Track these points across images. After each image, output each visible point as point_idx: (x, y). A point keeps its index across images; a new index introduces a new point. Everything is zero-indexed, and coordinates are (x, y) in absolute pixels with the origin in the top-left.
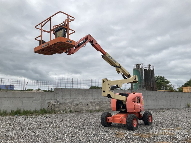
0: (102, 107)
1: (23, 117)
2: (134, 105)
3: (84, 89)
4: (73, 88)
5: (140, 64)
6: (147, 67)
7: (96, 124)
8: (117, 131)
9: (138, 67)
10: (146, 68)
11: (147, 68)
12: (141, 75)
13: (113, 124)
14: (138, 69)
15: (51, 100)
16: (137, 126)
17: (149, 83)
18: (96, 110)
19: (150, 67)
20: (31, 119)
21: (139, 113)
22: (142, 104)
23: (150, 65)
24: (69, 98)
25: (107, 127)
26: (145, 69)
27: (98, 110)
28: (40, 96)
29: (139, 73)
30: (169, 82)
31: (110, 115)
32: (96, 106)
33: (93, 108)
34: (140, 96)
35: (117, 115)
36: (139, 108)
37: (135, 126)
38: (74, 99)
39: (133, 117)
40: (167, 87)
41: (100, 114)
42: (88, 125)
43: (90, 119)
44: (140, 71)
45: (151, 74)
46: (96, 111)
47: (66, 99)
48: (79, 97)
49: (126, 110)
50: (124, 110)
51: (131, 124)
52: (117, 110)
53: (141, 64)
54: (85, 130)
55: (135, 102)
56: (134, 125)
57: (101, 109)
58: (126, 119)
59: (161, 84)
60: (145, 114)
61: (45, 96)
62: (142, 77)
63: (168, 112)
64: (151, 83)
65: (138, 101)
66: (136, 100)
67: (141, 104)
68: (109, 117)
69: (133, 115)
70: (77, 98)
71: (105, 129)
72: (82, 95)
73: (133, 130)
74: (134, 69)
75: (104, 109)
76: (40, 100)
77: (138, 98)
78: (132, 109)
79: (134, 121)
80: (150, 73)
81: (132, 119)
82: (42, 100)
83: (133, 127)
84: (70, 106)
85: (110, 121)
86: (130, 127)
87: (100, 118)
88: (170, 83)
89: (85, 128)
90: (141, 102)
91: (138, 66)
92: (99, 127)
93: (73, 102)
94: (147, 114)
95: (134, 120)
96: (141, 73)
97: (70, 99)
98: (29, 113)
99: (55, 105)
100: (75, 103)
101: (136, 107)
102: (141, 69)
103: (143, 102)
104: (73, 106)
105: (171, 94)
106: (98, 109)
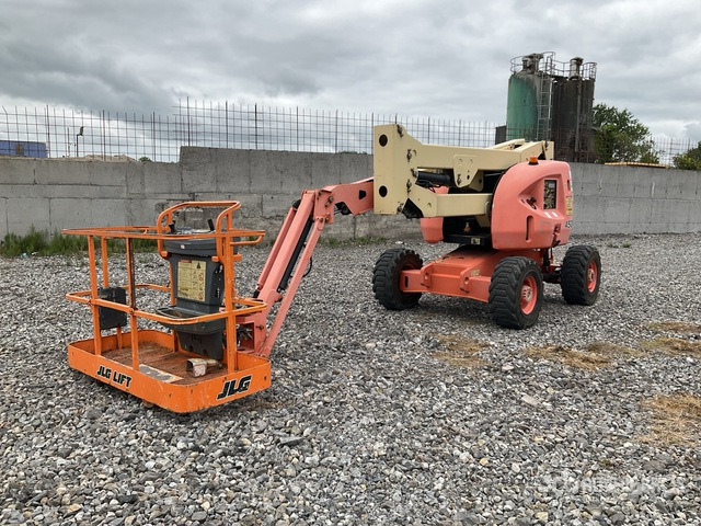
0: (378, 226)
1: (50, 261)
2: (529, 218)
3: (304, 153)
4: (260, 147)
5: (541, 57)
6: (567, 67)
7: (351, 294)
8: (444, 329)
9: (530, 67)
10: (561, 74)
11: (566, 75)
12: (539, 99)
13: (426, 295)
14: (531, 76)
15: (168, 196)
16: (537, 310)
17: (569, 136)
18: (354, 239)
19: (578, 70)
20: (78, 273)
21: (544, 253)
22: (564, 213)
23: (579, 62)
24: (245, 188)
25: (399, 310)
26: (557, 78)
27: (362, 239)
28: (119, 179)
29: (534, 92)
30: (645, 131)
31: (414, 261)
32: (354, 224)
33: (345, 231)
34: (559, 176)
35: (448, 263)
36: (549, 232)
37: (527, 310)
38: (266, 192)
39: (522, 269)
40: (634, 150)
41: (371, 257)
42: (317, 302)
43: (326, 276)
44: (538, 83)
45: (579, 97)
46: (354, 242)
47: (230, 194)
48: (285, 188)
49: (488, 242)
50: (477, 241)
51: (514, 302)
52: (447, 239)
53: (545, 56)
54: (300, 326)
55: (532, 202)
56: (525, 303)
57: (375, 233)
58: (489, 279)
59: (613, 140)
60: (572, 256)
61: (143, 180)
62: (544, 111)
63: (645, 248)
64: (577, 137)
65: (549, 201)
66: (541, 192)
67: (562, 211)
68: (410, 268)
69: (522, 261)
70: (276, 188)
71: (392, 319)
72: (299, 179)
73: (517, 328)
74: (515, 78)
75: (386, 235)
76: (124, 195)
77: (551, 185)
78: (515, 235)
79: (526, 288)
80: (577, 94)
81: (517, 279)
82: (132, 197)
83: (521, 313)
84: (250, 220)
85: (413, 288)
86: (504, 315)
87: (370, 272)
88: (647, 138)
89: (302, 317)
90: (562, 201)
91: (531, 62)
92: (365, 310)
93: (261, 205)
94: (582, 258)
95: (526, 283)
96: (539, 93)
97: (250, 193)
98: (79, 245)
99: (188, 218)
100: (268, 209)
101: (536, 226)
102: (543, 75)
103: (569, 202)
104: (262, 223)
105: (656, 179)
106: (361, 235)
